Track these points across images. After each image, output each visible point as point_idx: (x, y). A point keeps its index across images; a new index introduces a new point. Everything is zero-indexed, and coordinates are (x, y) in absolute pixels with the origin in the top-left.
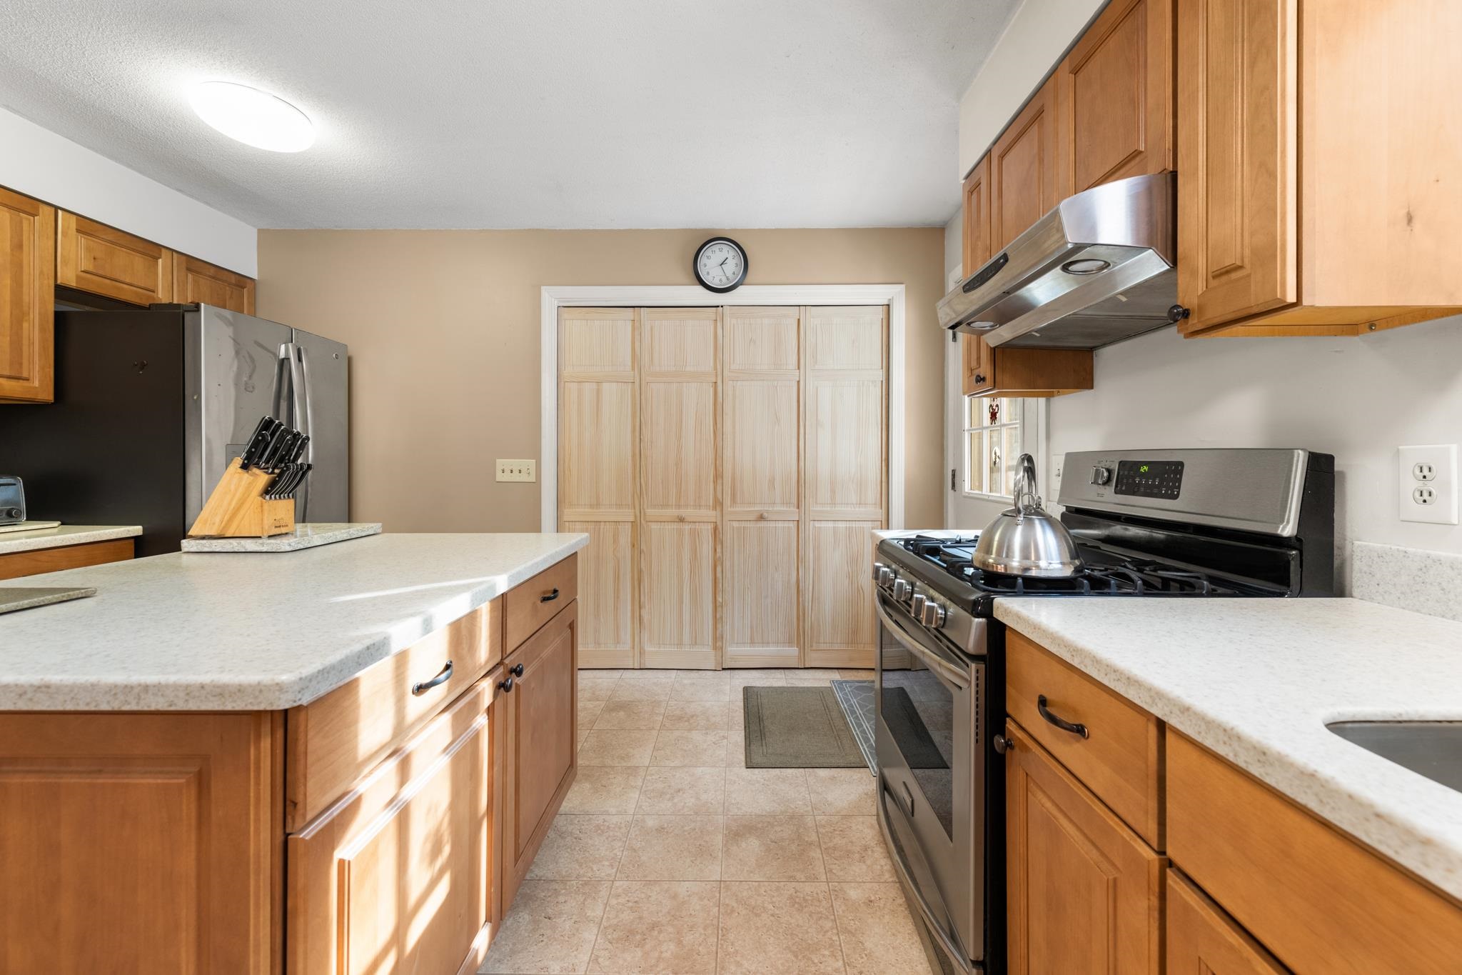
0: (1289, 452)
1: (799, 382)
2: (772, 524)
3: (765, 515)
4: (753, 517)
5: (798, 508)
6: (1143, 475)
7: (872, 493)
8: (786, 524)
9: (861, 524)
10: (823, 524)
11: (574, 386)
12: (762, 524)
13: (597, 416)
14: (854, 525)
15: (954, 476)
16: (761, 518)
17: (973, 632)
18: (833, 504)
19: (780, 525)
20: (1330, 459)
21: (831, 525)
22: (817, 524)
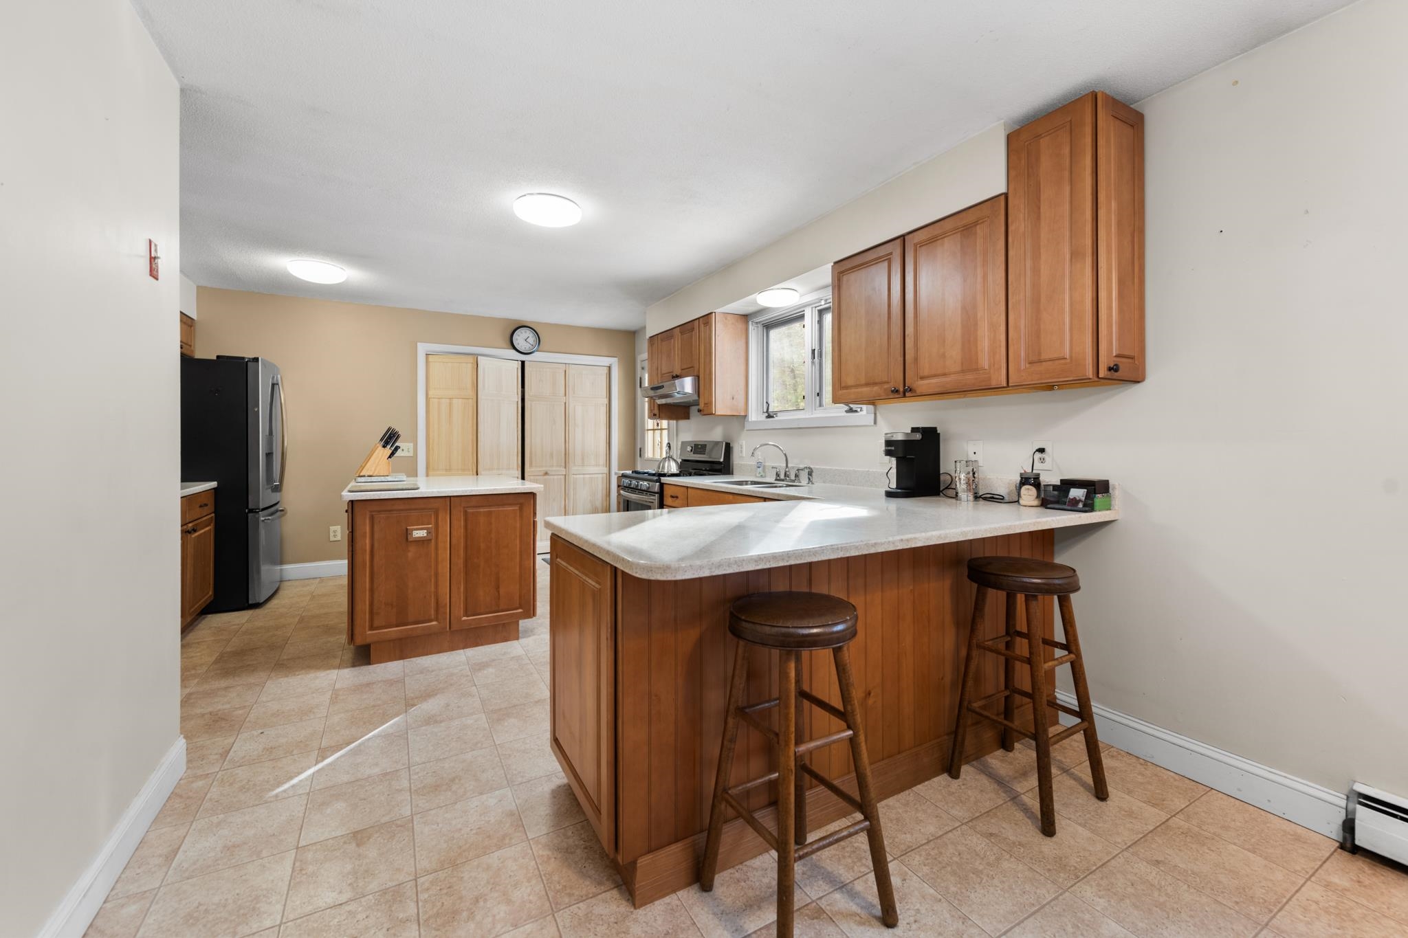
0: (722, 442)
1: (565, 403)
2: (552, 477)
3: (549, 472)
4: (542, 473)
5: (565, 468)
6: (699, 448)
7: (602, 460)
8: (559, 477)
9: (596, 476)
10: (578, 476)
11: (436, 400)
12: (546, 477)
13: (450, 417)
14: (593, 476)
15: (640, 451)
16: (546, 474)
17: (656, 487)
18: (583, 466)
19: (556, 477)
20: (729, 444)
21: (582, 476)
22: (575, 476)
